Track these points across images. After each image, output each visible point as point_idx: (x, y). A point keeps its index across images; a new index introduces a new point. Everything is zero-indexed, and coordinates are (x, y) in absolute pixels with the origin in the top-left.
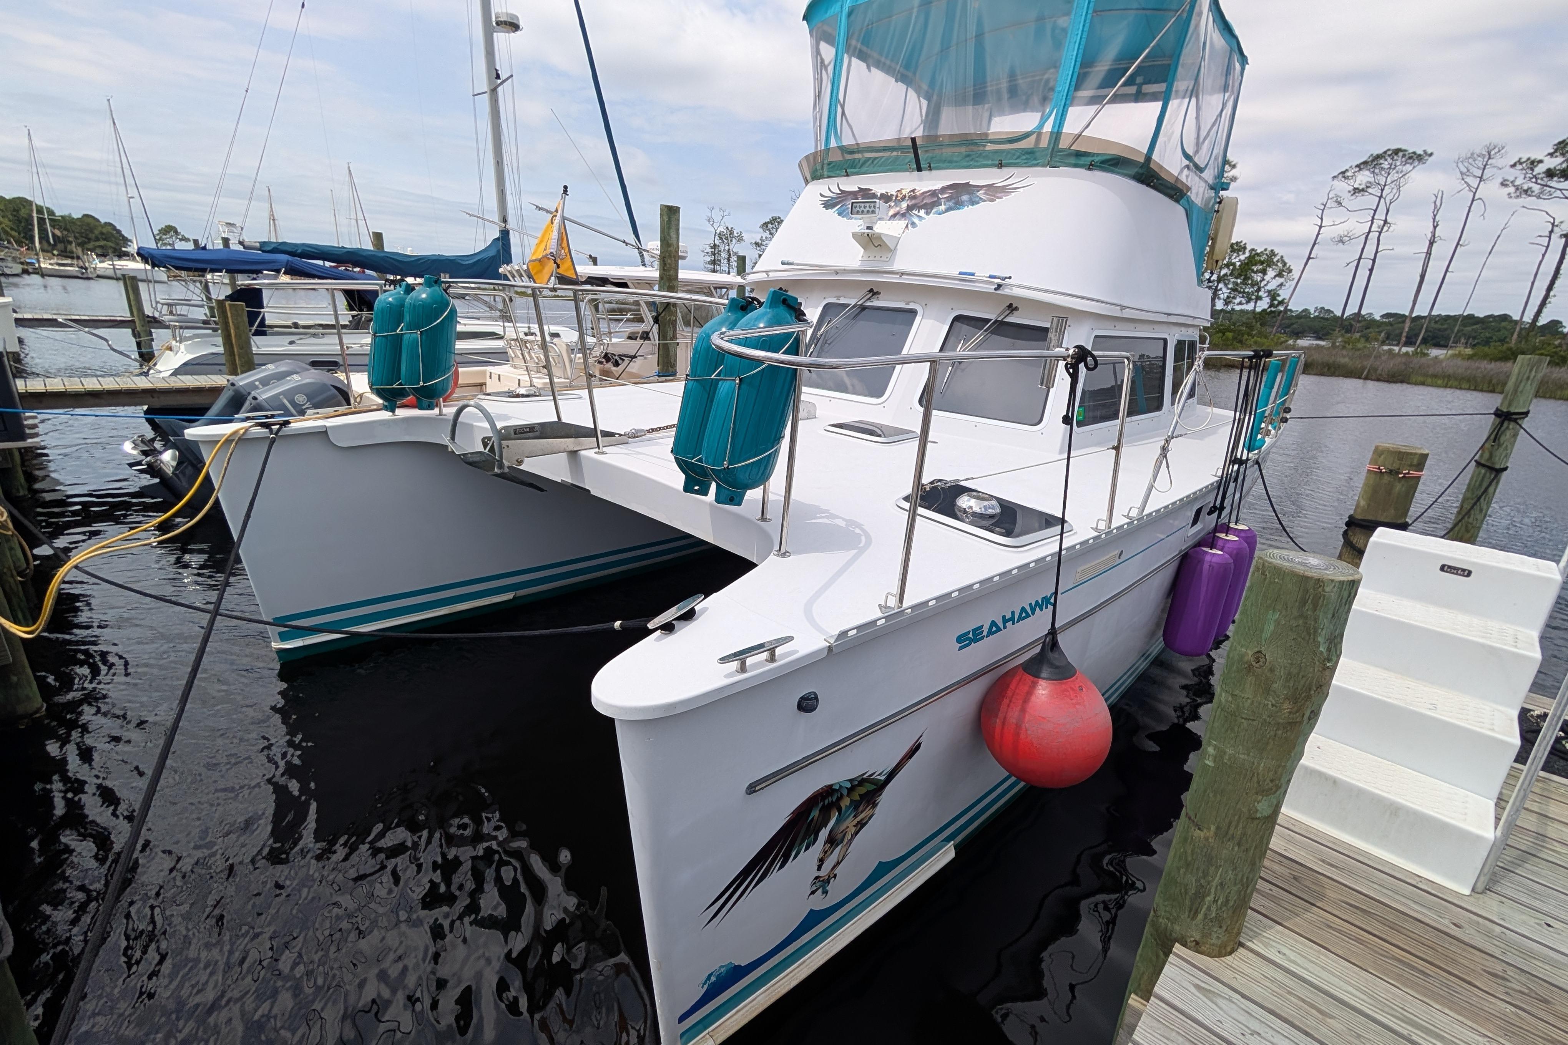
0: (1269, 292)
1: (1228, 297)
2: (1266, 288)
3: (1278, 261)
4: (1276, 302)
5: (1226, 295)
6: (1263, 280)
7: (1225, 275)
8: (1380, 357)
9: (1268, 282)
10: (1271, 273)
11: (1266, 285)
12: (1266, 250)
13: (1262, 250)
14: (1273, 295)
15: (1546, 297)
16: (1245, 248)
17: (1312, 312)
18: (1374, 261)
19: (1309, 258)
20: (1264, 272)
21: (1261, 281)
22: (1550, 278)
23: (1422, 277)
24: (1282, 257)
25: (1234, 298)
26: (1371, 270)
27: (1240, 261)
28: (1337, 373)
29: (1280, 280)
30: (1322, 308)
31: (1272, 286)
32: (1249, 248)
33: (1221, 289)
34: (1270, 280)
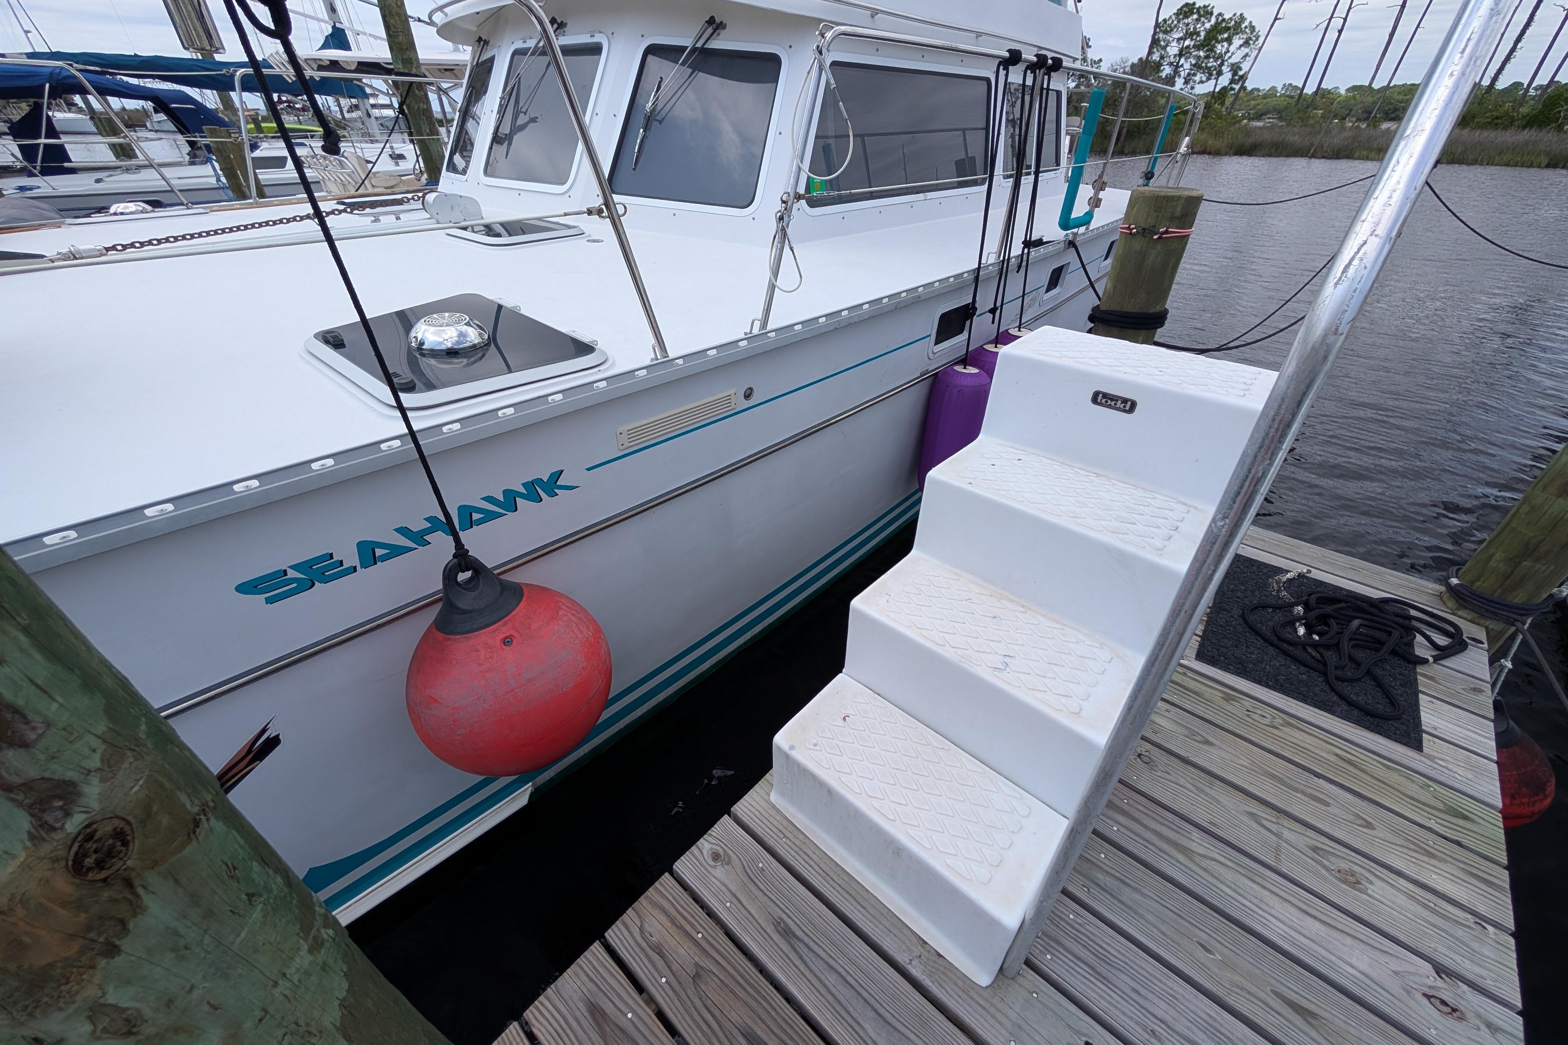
0: (1233, 65)
1: (1189, 74)
2: (1230, 61)
3: (1246, 27)
4: (1237, 77)
5: (1187, 71)
6: (1228, 51)
7: (1188, 47)
8: (1330, 131)
9: (1233, 54)
10: (1237, 41)
11: (1230, 57)
12: (1235, 15)
13: (1231, 15)
14: (1235, 68)
15: (1513, 50)
16: (1211, 14)
17: (1279, 89)
18: (1345, 20)
19: (1276, 19)
20: (1229, 40)
21: (1225, 53)
22: (1522, 27)
23: (1391, 36)
24: (1251, 22)
25: (1195, 75)
26: (1340, 32)
27: (1205, 29)
28: (1284, 153)
29: (1245, 50)
30: (1290, 85)
31: (1234, 60)
32: (1215, 13)
33: (1182, 66)
34: (1235, 51)
